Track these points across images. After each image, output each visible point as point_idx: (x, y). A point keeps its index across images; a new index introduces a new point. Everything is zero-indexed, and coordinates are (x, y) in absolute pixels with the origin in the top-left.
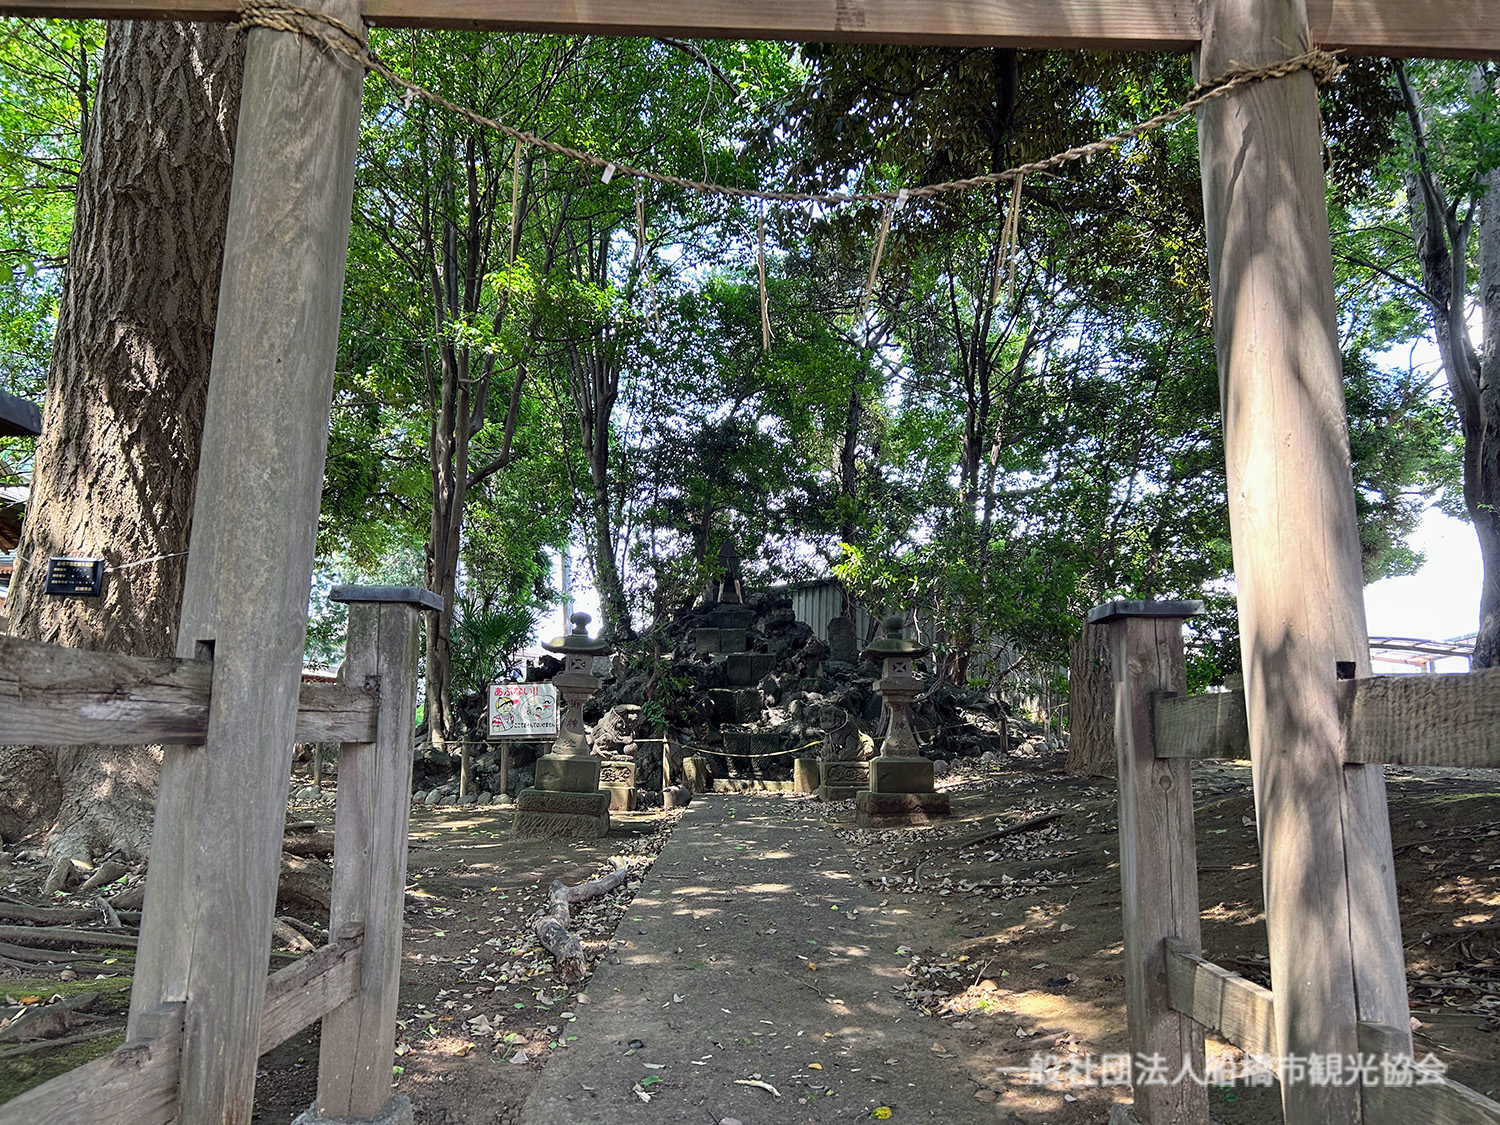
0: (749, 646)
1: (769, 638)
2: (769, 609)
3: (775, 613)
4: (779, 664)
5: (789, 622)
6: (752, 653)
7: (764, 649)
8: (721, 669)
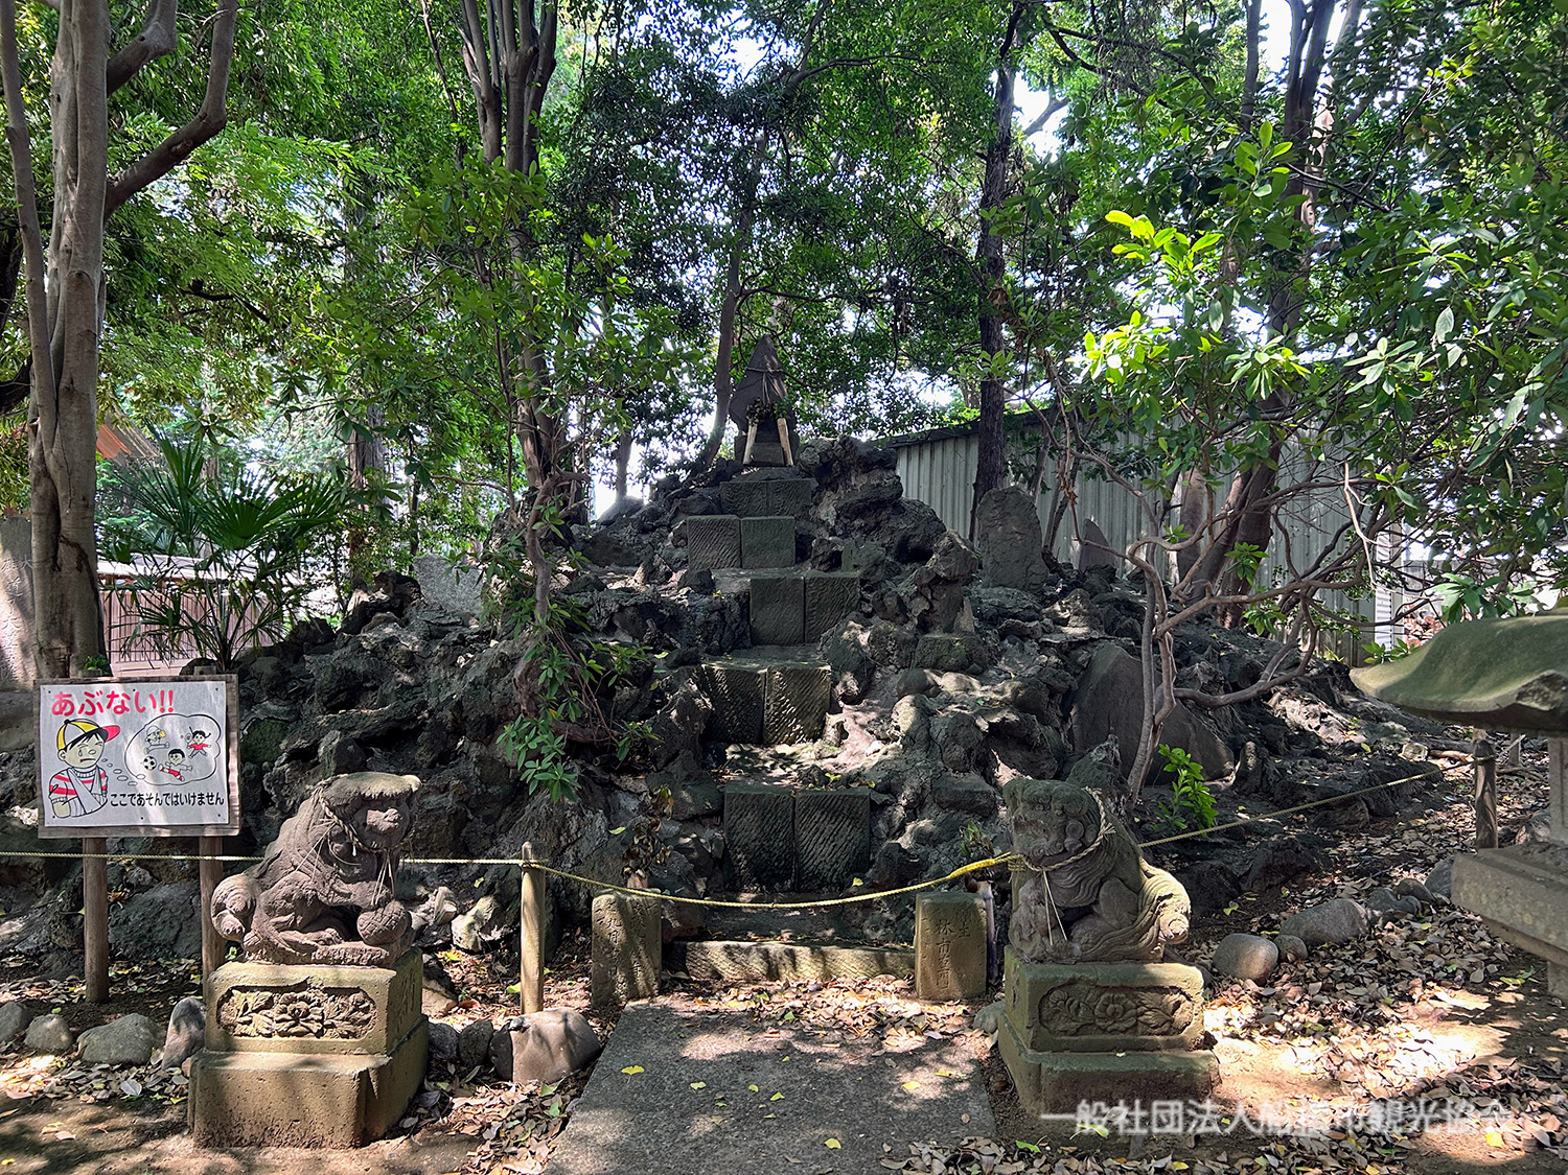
0: (802, 552)
1: (846, 535)
2: (845, 471)
3: (859, 481)
4: (867, 600)
5: (889, 502)
6: (807, 571)
7: (835, 561)
8: (736, 609)
